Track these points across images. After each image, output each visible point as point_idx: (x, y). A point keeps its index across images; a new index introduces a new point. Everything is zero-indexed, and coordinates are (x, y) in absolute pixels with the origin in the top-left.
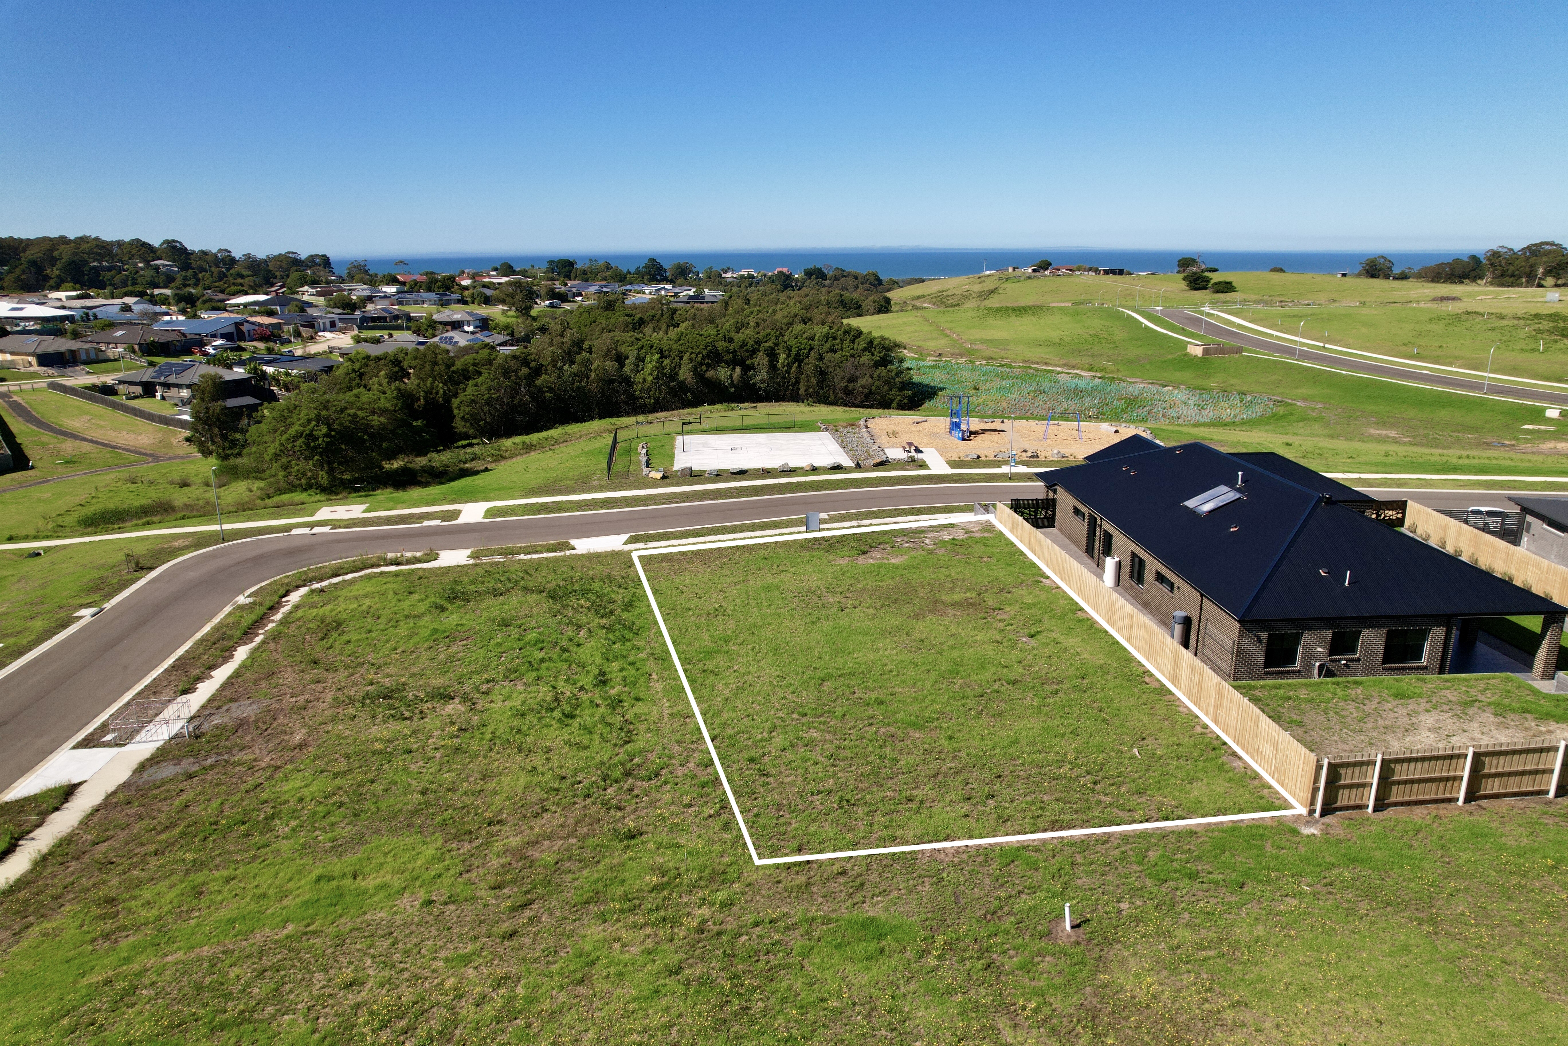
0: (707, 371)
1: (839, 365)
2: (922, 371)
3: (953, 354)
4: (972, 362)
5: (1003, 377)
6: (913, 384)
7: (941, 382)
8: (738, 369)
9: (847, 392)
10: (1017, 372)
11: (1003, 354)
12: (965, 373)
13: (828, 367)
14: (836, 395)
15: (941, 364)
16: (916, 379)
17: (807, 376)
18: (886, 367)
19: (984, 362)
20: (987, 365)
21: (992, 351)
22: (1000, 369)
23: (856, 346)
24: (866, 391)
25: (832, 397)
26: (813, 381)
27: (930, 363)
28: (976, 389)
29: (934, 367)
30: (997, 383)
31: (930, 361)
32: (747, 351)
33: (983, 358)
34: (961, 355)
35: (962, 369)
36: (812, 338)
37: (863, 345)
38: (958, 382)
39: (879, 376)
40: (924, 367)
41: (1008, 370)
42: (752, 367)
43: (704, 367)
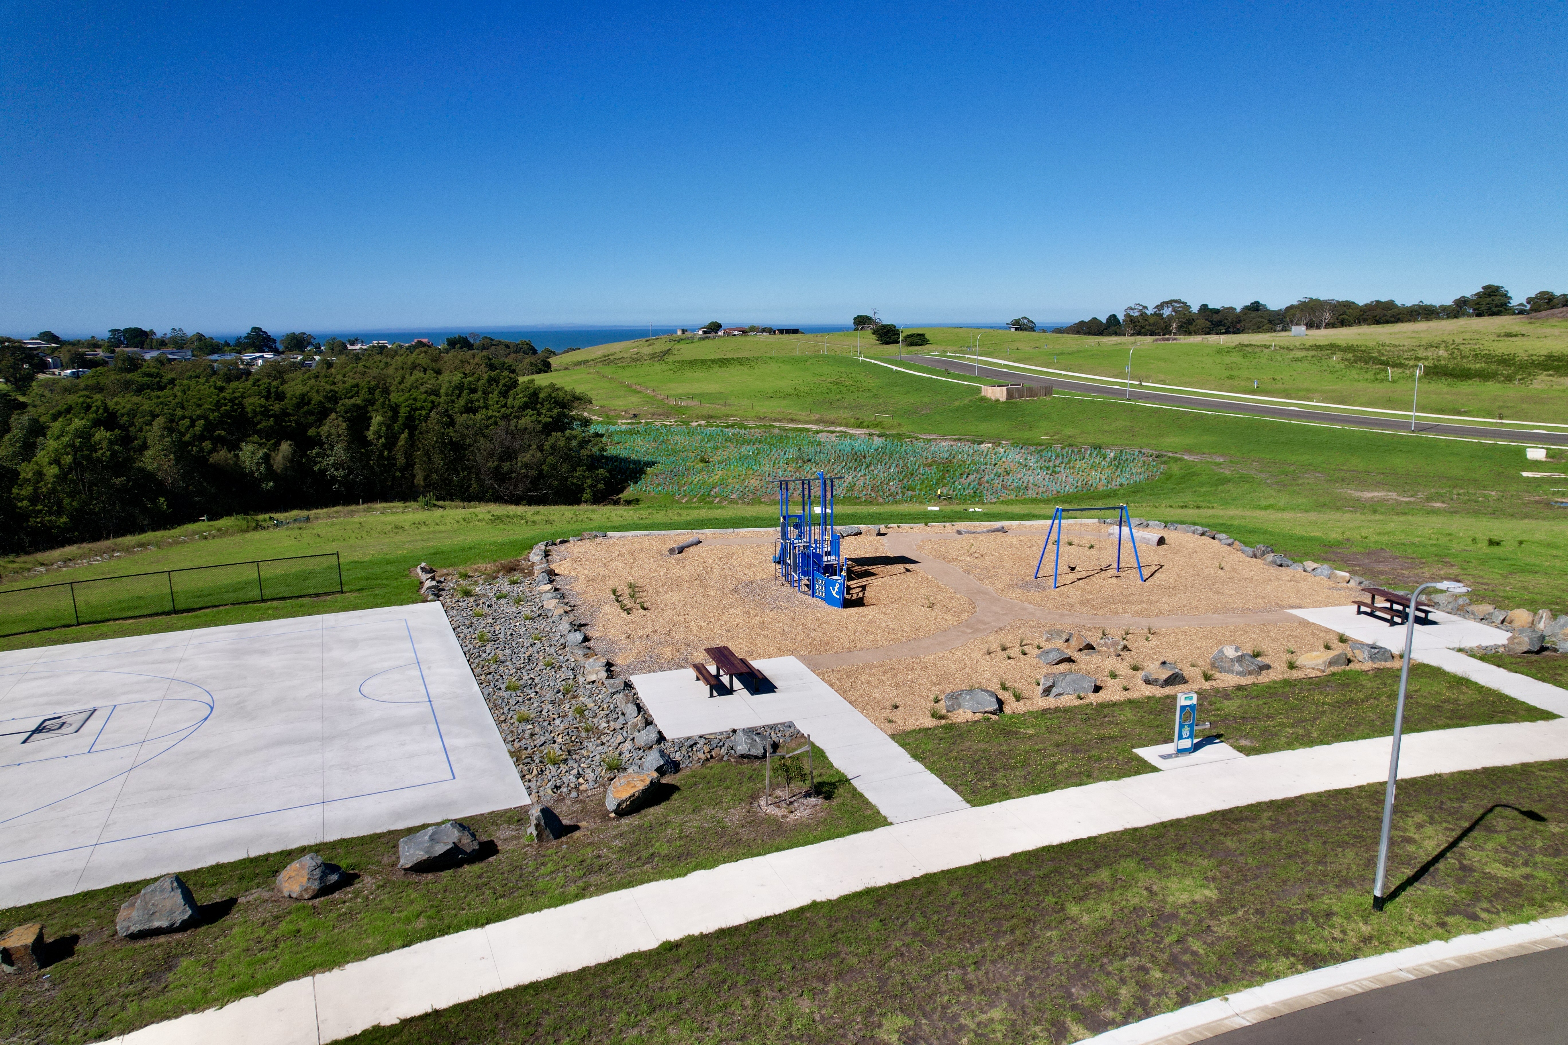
0: (214, 450)
1: (481, 432)
2: (616, 439)
3: (653, 415)
4: (687, 423)
5: (741, 441)
6: (607, 458)
7: (647, 453)
8: (285, 447)
9: (500, 476)
10: (756, 433)
11: (724, 410)
12: (679, 439)
13: (463, 436)
14: (481, 482)
15: (641, 428)
16: (611, 451)
17: (427, 454)
18: (563, 431)
19: (702, 423)
20: (709, 425)
21: (707, 408)
22: (730, 432)
23: (510, 402)
24: (533, 473)
25: (475, 486)
26: (438, 460)
27: (624, 427)
28: (704, 460)
29: (631, 432)
30: (731, 451)
31: (622, 424)
32: (311, 413)
33: (698, 418)
34: (667, 415)
35: (674, 433)
36: (436, 392)
37: (521, 399)
38: (674, 452)
39: (553, 447)
40: (617, 433)
41: (742, 432)
42: (316, 442)
43: (207, 445)
